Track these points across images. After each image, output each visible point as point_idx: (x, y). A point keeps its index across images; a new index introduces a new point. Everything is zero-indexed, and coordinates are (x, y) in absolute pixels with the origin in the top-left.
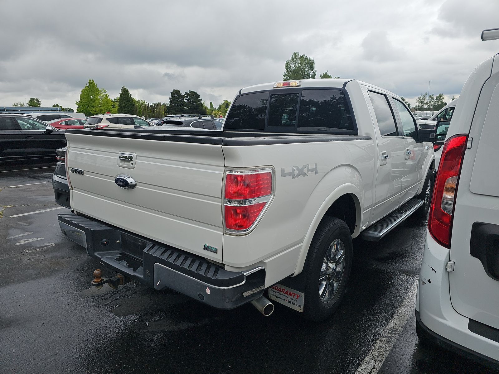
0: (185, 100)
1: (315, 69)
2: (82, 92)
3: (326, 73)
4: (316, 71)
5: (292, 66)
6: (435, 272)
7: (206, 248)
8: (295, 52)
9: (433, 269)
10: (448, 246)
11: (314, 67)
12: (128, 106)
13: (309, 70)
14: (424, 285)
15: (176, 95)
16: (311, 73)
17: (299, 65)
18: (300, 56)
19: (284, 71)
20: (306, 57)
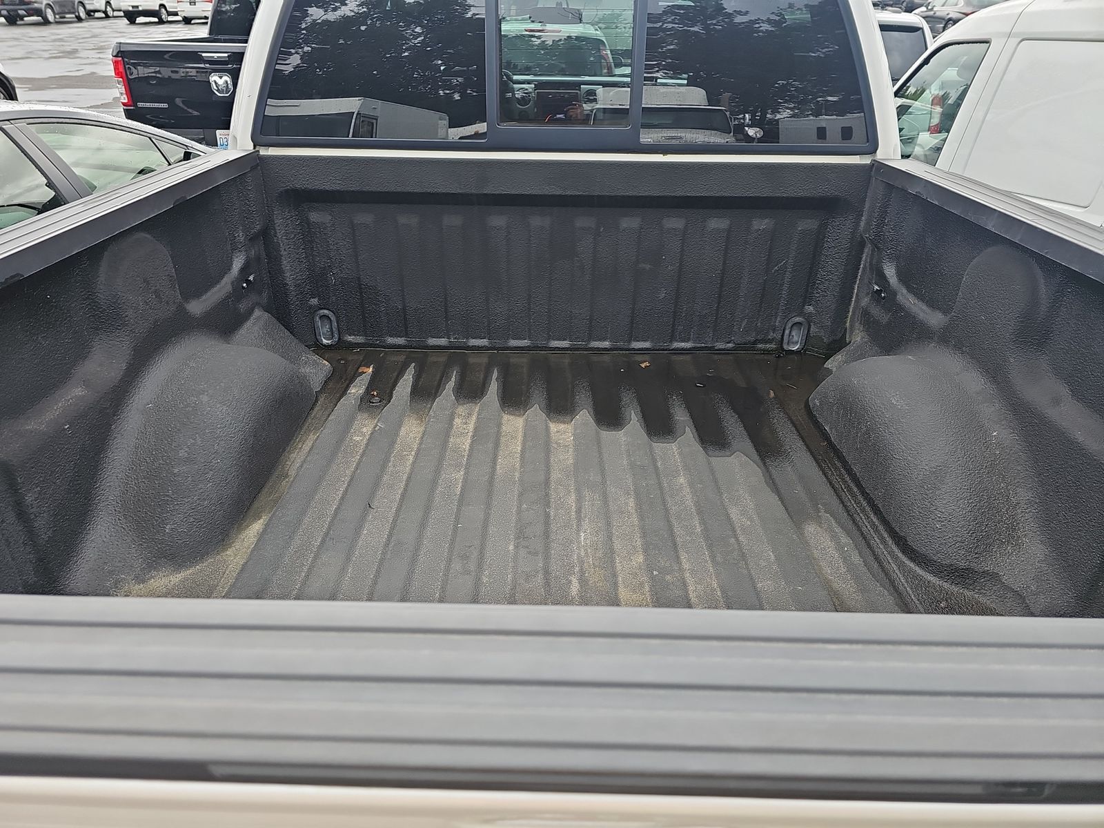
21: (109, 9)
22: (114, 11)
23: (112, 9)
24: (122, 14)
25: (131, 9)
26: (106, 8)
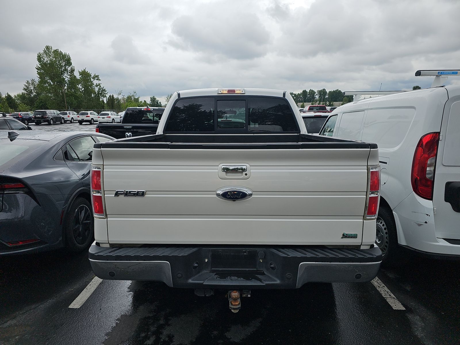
1: (72, 65)
3: (84, 70)
4: (74, 67)
5: (46, 59)
6: (429, 216)
7: (345, 236)
8: (48, 45)
9: (427, 215)
10: (431, 199)
11: (71, 63)
13: (65, 65)
14: (421, 226)
16: (69, 69)
17: (54, 59)
18: (53, 50)
19: (37, 64)
20: (61, 51)
21: (72, 120)
22: (74, 120)
23: (73, 120)
24: (77, 121)
25: (81, 120)
26: (71, 120)
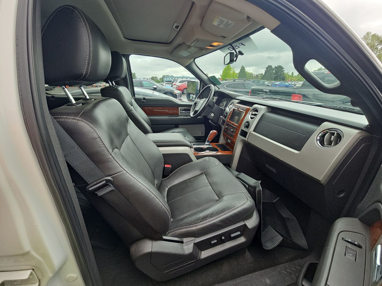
0: (274, 71)
2: (224, 69)
12: (243, 76)
15: (269, 68)
17: (370, 41)
18: (371, 35)
20: (378, 35)
